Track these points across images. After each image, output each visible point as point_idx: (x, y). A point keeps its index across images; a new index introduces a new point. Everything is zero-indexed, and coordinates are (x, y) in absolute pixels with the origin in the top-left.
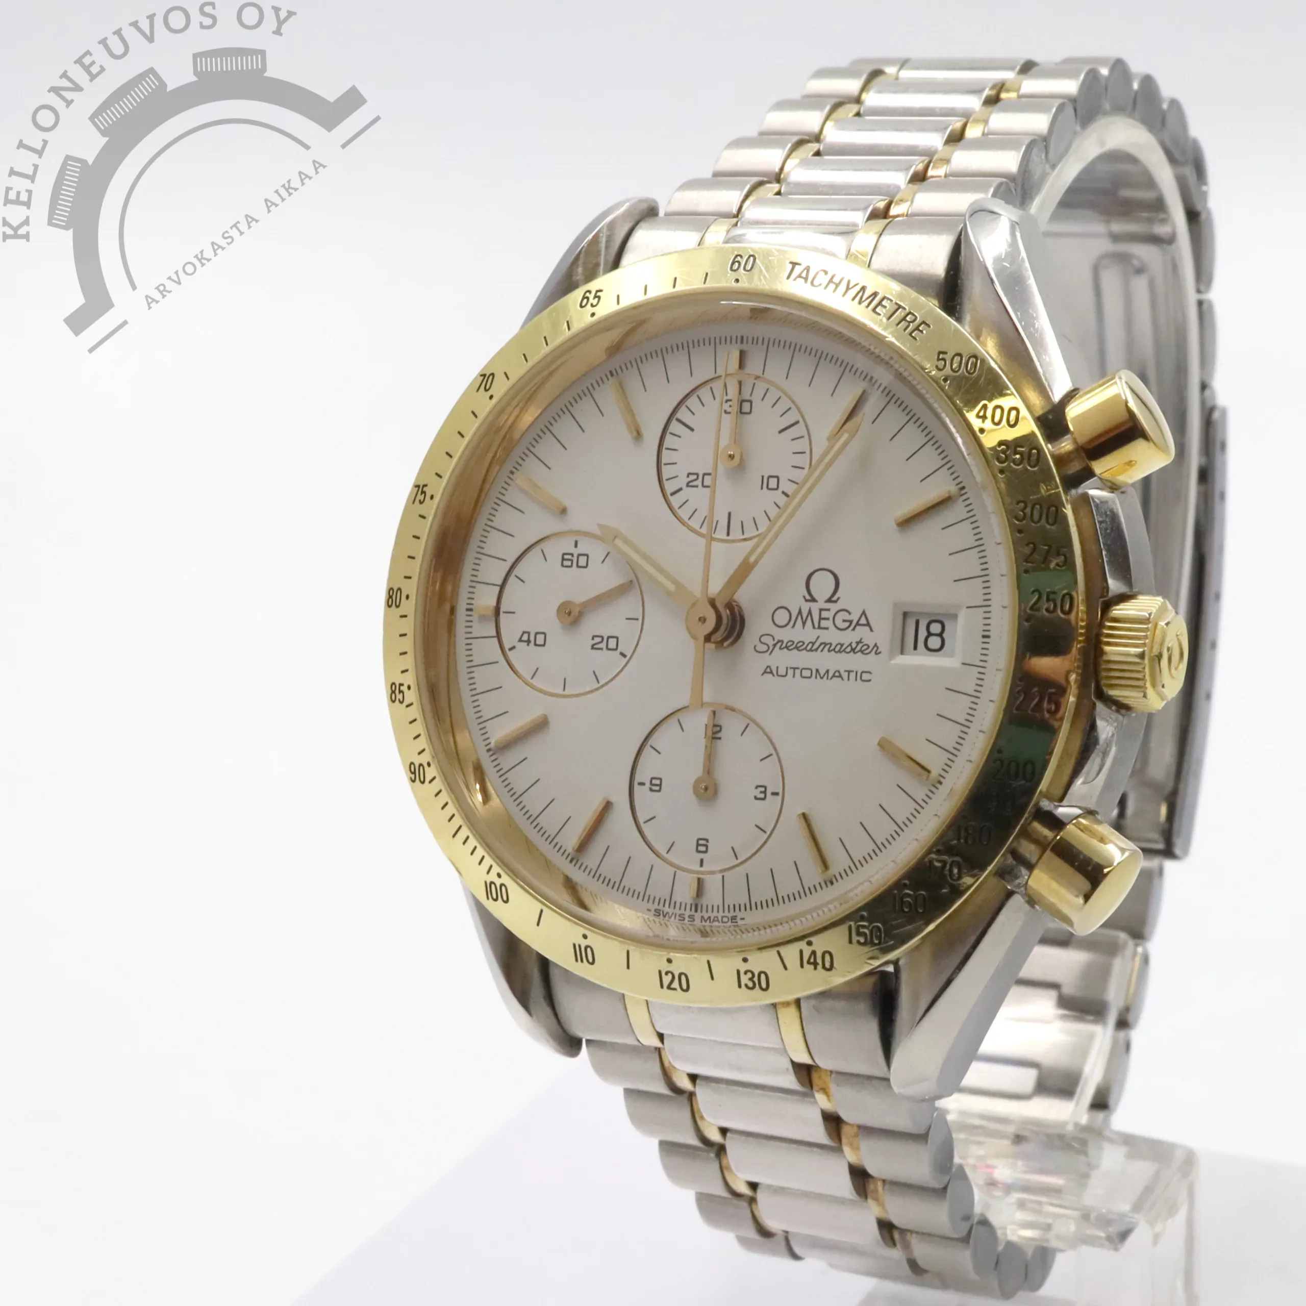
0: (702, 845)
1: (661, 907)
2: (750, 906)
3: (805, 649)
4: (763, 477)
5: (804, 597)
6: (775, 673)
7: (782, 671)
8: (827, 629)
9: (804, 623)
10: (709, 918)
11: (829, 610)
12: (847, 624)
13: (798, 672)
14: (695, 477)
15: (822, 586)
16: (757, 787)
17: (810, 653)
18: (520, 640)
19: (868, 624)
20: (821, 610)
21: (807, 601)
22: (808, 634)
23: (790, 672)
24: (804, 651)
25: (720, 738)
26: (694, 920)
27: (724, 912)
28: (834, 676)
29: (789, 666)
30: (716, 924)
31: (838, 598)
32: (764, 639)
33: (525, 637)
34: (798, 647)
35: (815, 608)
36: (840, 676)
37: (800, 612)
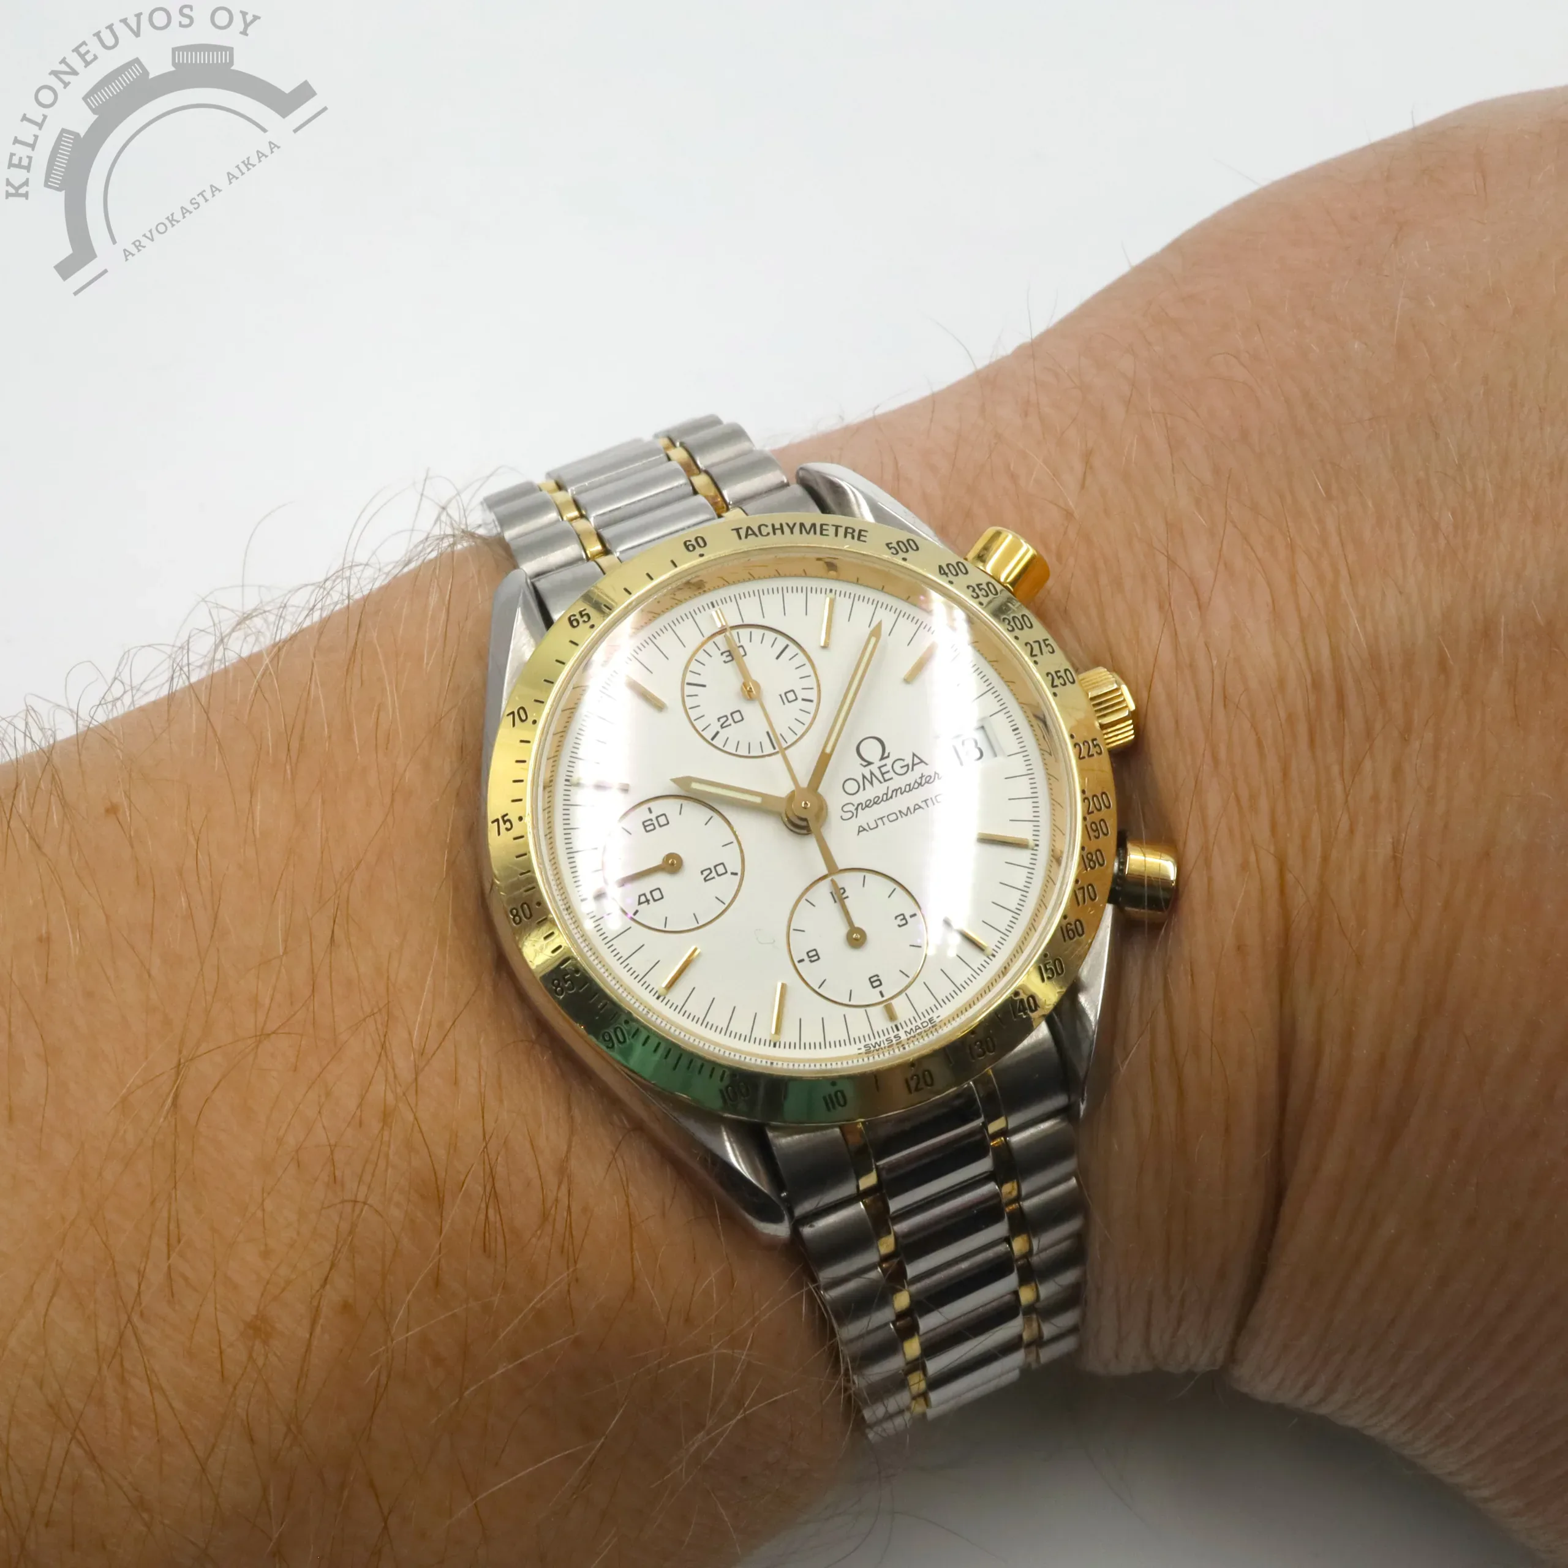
0: (875, 981)
1: (868, 1042)
2: (940, 1003)
3: (882, 800)
4: (780, 696)
5: (861, 764)
6: (868, 829)
7: (873, 825)
8: (891, 779)
9: (871, 783)
10: (912, 1029)
11: (885, 765)
12: (906, 768)
13: (885, 820)
14: (725, 719)
15: (871, 751)
16: (896, 918)
17: (888, 802)
18: (640, 903)
19: (922, 761)
20: (880, 768)
21: (865, 766)
22: (878, 789)
23: (880, 822)
24: (883, 803)
25: (847, 897)
26: (900, 1038)
27: (920, 1019)
28: (915, 810)
29: (876, 818)
30: (918, 1031)
31: (889, 754)
32: (845, 809)
33: (643, 899)
34: (876, 801)
35: (874, 768)
36: (920, 807)
37: (864, 777)
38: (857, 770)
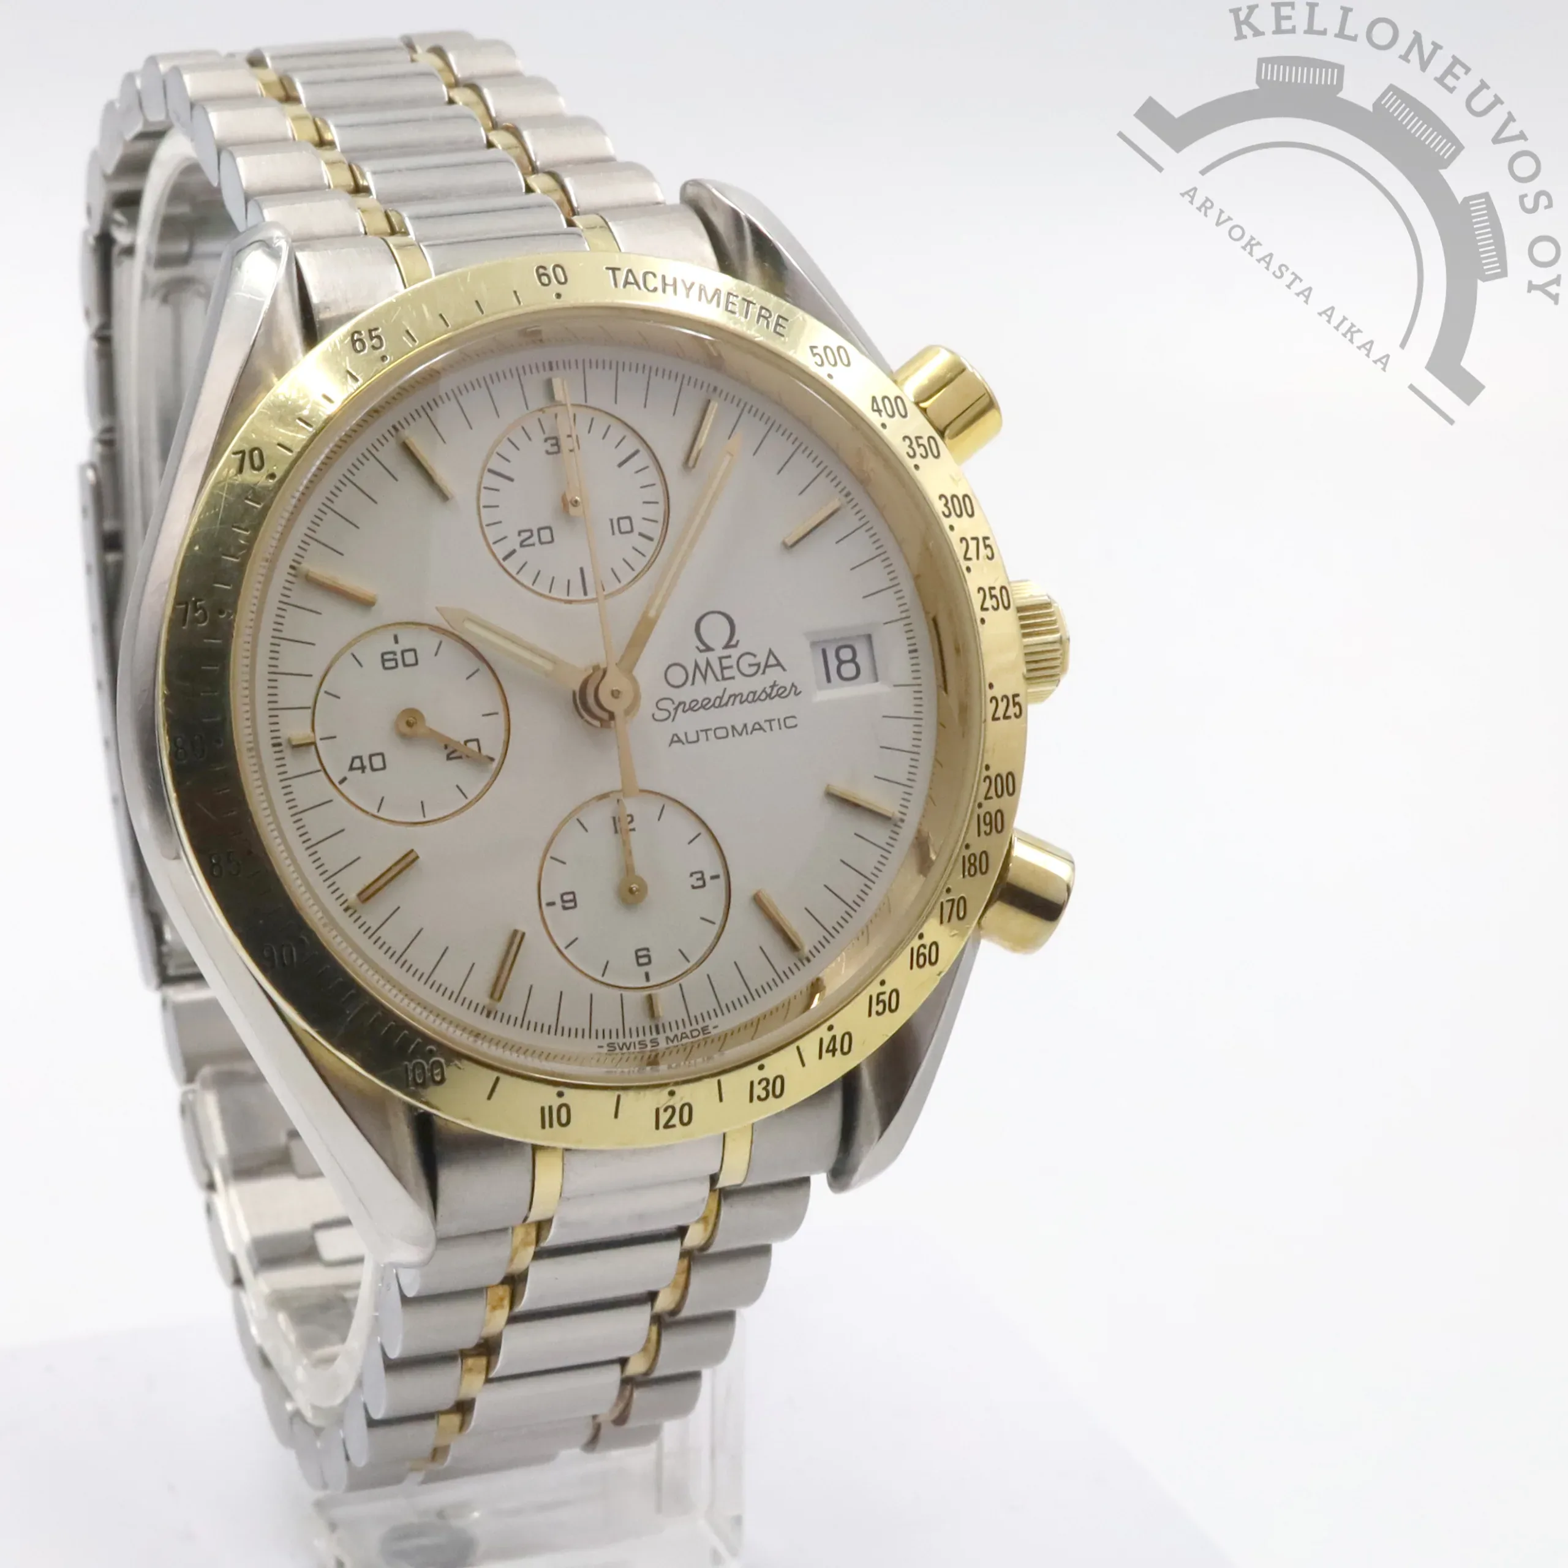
0: (643, 957)
1: (614, 1039)
2: (722, 1009)
3: (713, 705)
4: (611, 520)
5: (698, 648)
6: (684, 741)
7: (692, 737)
8: (733, 678)
9: (705, 678)
10: (676, 1036)
11: (729, 657)
12: (754, 669)
13: (711, 734)
14: (528, 534)
15: (716, 632)
16: (691, 875)
17: (720, 709)
18: (351, 768)
19: (779, 664)
20: (720, 659)
21: (701, 651)
22: (711, 689)
23: (702, 735)
24: (713, 709)
25: (634, 830)
26: (658, 1044)
27: (691, 1024)
28: (754, 729)
29: (698, 729)
30: (685, 1041)
31: (738, 641)
32: (661, 705)
33: (357, 763)
34: (705, 705)
35: (713, 657)
36: (761, 728)
37: (697, 666)
38: (691, 656)
